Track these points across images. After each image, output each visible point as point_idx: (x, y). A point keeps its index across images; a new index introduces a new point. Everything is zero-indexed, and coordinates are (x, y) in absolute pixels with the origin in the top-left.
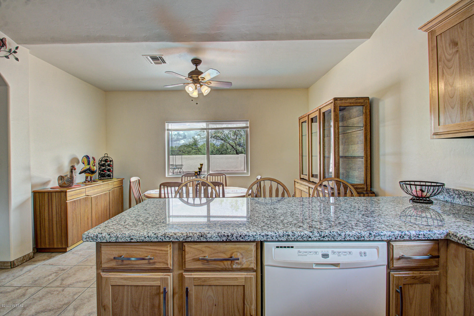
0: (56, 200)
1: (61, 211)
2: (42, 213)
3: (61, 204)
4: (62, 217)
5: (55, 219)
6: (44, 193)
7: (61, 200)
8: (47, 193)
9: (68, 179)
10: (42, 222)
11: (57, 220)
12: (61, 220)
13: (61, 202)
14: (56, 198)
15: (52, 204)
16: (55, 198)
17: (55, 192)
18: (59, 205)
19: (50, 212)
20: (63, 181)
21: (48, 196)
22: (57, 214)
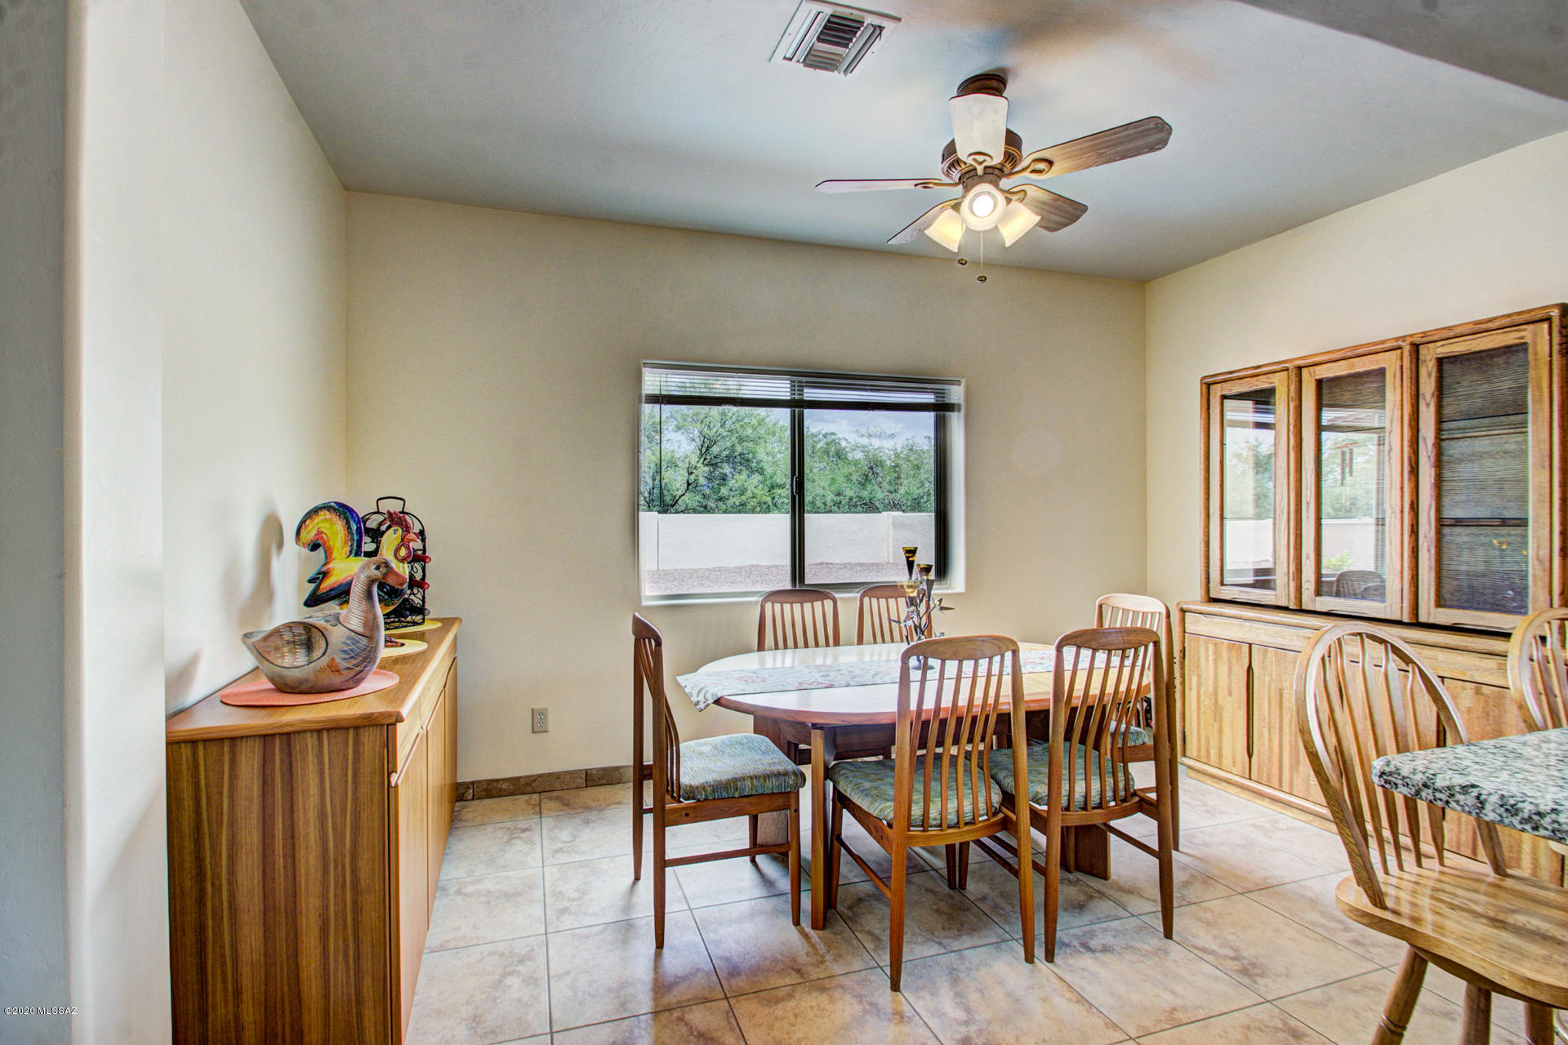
0: (322, 782)
1: (355, 843)
2: (216, 876)
3: (355, 799)
4: (363, 883)
5: (310, 905)
6: (233, 739)
7: (355, 775)
8: (258, 745)
9: (355, 642)
10: (218, 932)
11: (326, 907)
12: (355, 902)
13: (355, 789)
14: (321, 763)
15: (291, 811)
16: (312, 767)
17: (319, 731)
18: (344, 811)
19: (280, 862)
20: (317, 653)
21: (266, 762)
22: (326, 872)
